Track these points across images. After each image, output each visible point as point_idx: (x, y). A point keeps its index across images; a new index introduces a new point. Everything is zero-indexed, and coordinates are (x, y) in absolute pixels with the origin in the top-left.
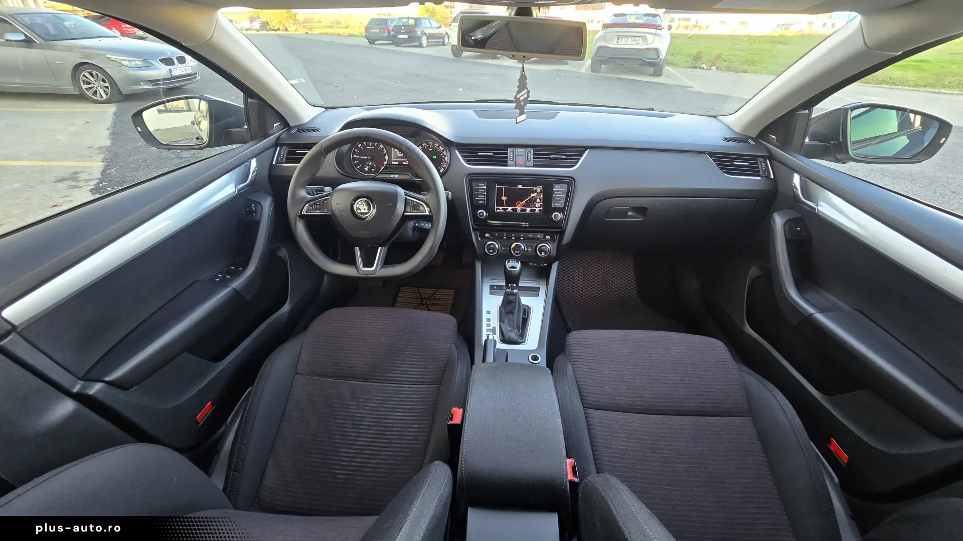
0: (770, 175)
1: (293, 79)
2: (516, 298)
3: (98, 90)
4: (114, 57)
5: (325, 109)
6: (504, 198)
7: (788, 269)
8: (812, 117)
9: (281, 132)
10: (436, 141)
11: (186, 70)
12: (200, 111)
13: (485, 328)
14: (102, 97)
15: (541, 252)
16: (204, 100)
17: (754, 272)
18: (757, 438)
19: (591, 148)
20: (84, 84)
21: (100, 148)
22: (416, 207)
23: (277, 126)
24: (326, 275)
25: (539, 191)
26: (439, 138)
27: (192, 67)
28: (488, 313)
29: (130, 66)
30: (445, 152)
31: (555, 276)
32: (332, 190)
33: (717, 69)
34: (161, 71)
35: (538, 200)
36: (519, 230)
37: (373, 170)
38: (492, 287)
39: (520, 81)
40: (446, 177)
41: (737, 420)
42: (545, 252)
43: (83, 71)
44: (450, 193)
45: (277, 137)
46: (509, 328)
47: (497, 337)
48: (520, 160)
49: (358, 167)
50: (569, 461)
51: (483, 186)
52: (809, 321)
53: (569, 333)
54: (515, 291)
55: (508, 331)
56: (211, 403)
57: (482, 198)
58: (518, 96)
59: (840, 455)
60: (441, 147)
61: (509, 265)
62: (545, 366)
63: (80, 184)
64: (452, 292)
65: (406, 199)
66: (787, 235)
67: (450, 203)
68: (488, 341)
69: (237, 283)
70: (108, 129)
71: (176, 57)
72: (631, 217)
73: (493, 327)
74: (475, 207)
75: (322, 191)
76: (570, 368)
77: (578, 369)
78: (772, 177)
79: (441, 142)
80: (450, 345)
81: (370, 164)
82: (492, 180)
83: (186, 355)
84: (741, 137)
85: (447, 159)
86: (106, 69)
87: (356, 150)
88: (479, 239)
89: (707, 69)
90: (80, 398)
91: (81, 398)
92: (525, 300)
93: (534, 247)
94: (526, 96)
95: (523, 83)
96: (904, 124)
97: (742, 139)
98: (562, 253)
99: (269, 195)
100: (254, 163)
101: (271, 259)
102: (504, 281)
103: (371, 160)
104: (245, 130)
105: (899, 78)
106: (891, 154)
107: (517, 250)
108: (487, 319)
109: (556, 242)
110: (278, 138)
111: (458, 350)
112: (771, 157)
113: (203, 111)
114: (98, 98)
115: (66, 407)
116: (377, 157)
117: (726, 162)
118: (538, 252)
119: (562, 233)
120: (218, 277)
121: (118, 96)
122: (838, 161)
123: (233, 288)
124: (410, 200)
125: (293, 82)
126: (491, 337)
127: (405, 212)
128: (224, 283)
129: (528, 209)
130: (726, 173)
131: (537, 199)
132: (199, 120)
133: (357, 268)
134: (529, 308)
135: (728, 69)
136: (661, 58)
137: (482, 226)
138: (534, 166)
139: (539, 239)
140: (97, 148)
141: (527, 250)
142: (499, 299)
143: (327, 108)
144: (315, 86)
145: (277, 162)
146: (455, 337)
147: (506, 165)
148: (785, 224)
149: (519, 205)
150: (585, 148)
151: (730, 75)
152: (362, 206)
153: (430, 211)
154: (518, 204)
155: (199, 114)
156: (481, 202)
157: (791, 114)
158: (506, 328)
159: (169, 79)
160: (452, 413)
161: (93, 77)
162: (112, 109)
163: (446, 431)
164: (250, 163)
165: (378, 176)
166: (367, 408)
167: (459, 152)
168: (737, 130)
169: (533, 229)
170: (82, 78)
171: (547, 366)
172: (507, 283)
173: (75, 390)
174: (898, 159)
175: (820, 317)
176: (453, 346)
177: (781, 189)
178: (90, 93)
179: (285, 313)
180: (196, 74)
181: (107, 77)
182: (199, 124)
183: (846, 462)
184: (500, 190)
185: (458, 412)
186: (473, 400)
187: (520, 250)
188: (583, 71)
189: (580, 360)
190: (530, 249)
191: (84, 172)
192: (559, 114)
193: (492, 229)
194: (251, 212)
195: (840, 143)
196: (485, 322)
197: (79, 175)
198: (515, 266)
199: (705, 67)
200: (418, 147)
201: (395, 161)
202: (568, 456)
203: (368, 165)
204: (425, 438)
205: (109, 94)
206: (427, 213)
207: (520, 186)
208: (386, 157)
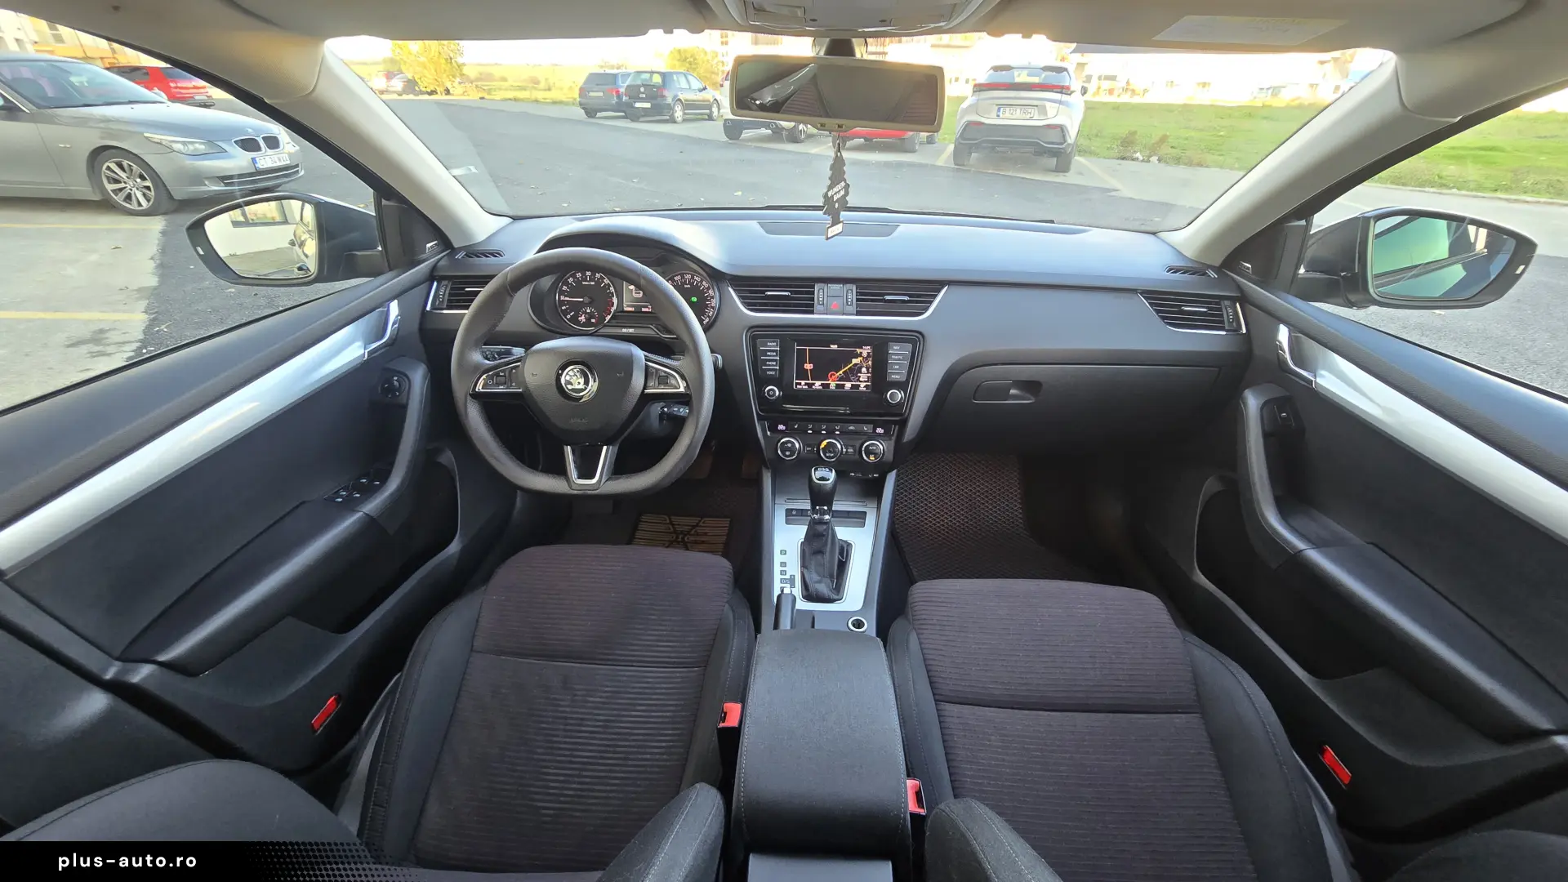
0: (1241, 329)
1: (457, 167)
2: (828, 528)
3: (132, 193)
4: (157, 137)
5: (511, 220)
6: (808, 366)
7: (1266, 481)
8: (1311, 233)
9: (440, 256)
10: (695, 271)
11: (280, 160)
12: (303, 223)
13: (777, 577)
14: (140, 204)
15: (868, 453)
16: (309, 203)
17: (1211, 486)
18: (1208, 745)
19: (950, 283)
20: (109, 183)
21: (140, 290)
22: (664, 380)
23: (432, 247)
24: (518, 491)
25: (865, 354)
26: (701, 268)
27: (290, 154)
28: (783, 552)
29: (184, 152)
30: (711, 292)
31: (891, 492)
32: (525, 352)
33: (1159, 160)
34: (238, 161)
35: (864, 370)
36: (832, 419)
37: (593, 321)
38: (789, 512)
39: (832, 167)
40: (713, 330)
41: (1179, 719)
42: (875, 455)
43: (107, 161)
44: (719, 357)
45: (431, 265)
46: (816, 577)
47: (797, 591)
48: (836, 303)
49: (568, 317)
50: (910, 783)
51: (773, 346)
52: (1297, 562)
53: (912, 585)
54: (827, 517)
55: (817, 582)
56: (335, 699)
57: (772, 367)
58: (830, 194)
59: (1338, 771)
60: (704, 283)
61: (817, 474)
62: (874, 634)
63: (109, 349)
64: (726, 522)
65: (647, 367)
66: (1266, 422)
67: (719, 373)
68: (783, 596)
69: (372, 506)
70: (152, 258)
71: (263, 138)
72: (1015, 397)
73: (791, 576)
74: (761, 381)
75: (509, 353)
76: (913, 639)
77: (927, 641)
78: (1244, 331)
79: (705, 275)
80: (723, 604)
81: (588, 311)
82: (788, 336)
83: (290, 621)
84: (1196, 265)
85: (715, 302)
86: (147, 158)
87: (565, 288)
88: (769, 433)
89: (1143, 161)
90: (115, 688)
91: (117, 688)
92: (843, 533)
93: (858, 446)
94: (842, 193)
95: (838, 172)
96: (1459, 245)
97: (1196, 269)
98: (904, 456)
99: (422, 362)
100: (394, 308)
101: (426, 467)
102: (809, 501)
103: (590, 304)
104: (378, 253)
105: (1454, 176)
106: (1438, 293)
107: (830, 452)
108: (781, 563)
109: (894, 438)
110: (434, 268)
111: (733, 611)
112: (1244, 299)
113: (308, 223)
114: (134, 206)
115: (96, 702)
116: (599, 299)
117: (1172, 306)
118: (864, 456)
119: (903, 423)
120: (341, 496)
121: (166, 202)
122: (1350, 304)
123: (365, 513)
124: (653, 367)
125: (456, 172)
126: (787, 591)
127: (645, 387)
128: (350, 506)
129: (848, 385)
130: (1171, 324)
131: (862, 367)
132: (303, 239)
133: (568, 479)
134: (849, 545)
135: (1178, 161)
136: (1069, 141)
137: (773, 412)
138: (858, 313)
139: (865, 433)
140: (136, 290)
141: (847, 452)
142: (800, 531)
143: (515, 218)
144: (497, 187)
145: (433, 307)
146: (730, 592)
147: (812, 312)
148: (1262, 409)
149: (833, 377)
150: (941, 284)
151: (1181, 172)
152: (575, 378)
153: (687, 387)
154: (831, 376)
155: (301, 229)
156: (771, 373)
157: (1278, 226)
158: (813, 577)
159: (251, 175)
160: (725, 710)
161: (123, 170)
162: (157, 224)
163: (715, 738)
164: (388, 310)
165: (600, 331)
166: (590, 705)
167: (734, 290)
168: (1189, 253)
169: (857, 416)
170: (105, 173)
171: (878, 634)
172: (813, 505)
173: (109, 675)
174: (1449, 301)
175: (1314, 556)
176: (727, 605)
177: (1257, 351)
178: (119, 199)
179: (453, 555)
180: (297, 166)
181: (148, 171)
182: (302, 244)
183: (1347, 782)
184: (801, 353)
185: (733, 710)
186: (758, 689)
187: (834, 452)
188: (940, 162)
189: (929, 627)
190: (851, 450)
191: (115, 329)
192: (899, 229)
193: (789, 418)
194: (391, 390)
195: (1354, 275)
196: (777, 569)
197: (107, 335)
198: (825, 476)
199: (1141, 158)
200: (668, 281)
201: (628, 306)
202: (909, 776)
203: (585, 313)
204: (682, 750)
205: (152, 200)
206: (682, 390)
207: (834, 347)
208: (615, 300)
